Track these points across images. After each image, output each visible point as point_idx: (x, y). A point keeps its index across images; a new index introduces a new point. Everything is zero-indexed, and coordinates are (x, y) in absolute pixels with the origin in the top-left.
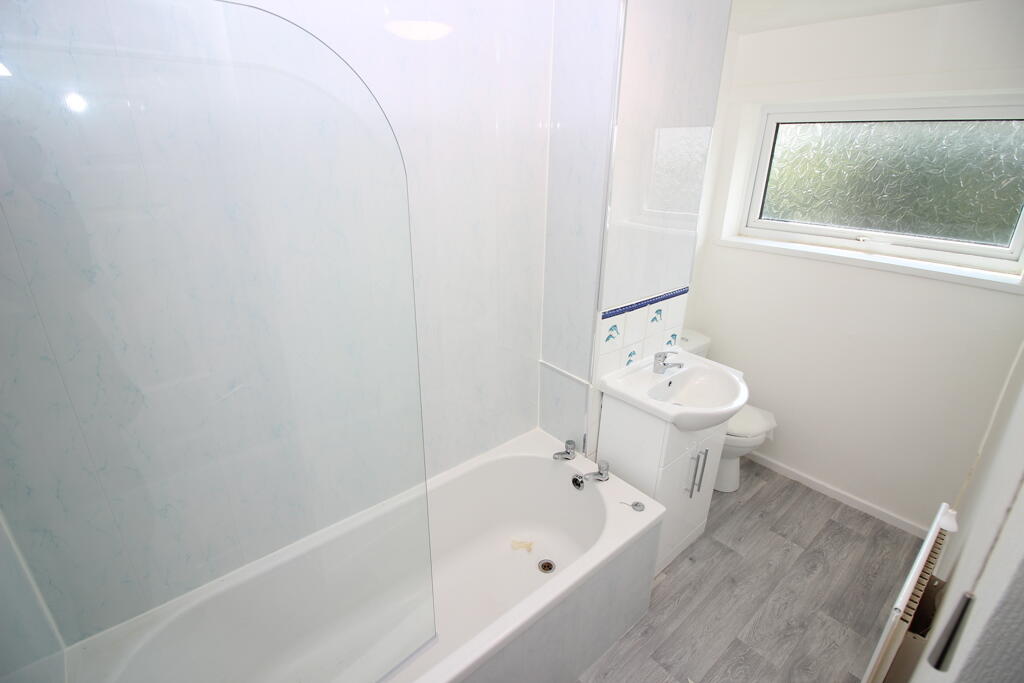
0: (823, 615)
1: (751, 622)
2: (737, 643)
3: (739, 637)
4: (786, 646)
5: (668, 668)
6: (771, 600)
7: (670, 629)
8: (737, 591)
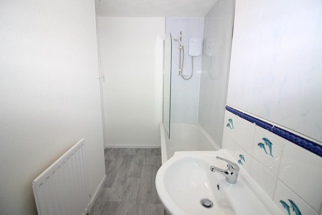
0: (120, 200)
1: (138, 184)
2: (139, 177)
3: (140, 179)
4: (128, 184)
5: (149, 165)
6: (136, 194)
7: (154, 171)
8: (146, 190)
